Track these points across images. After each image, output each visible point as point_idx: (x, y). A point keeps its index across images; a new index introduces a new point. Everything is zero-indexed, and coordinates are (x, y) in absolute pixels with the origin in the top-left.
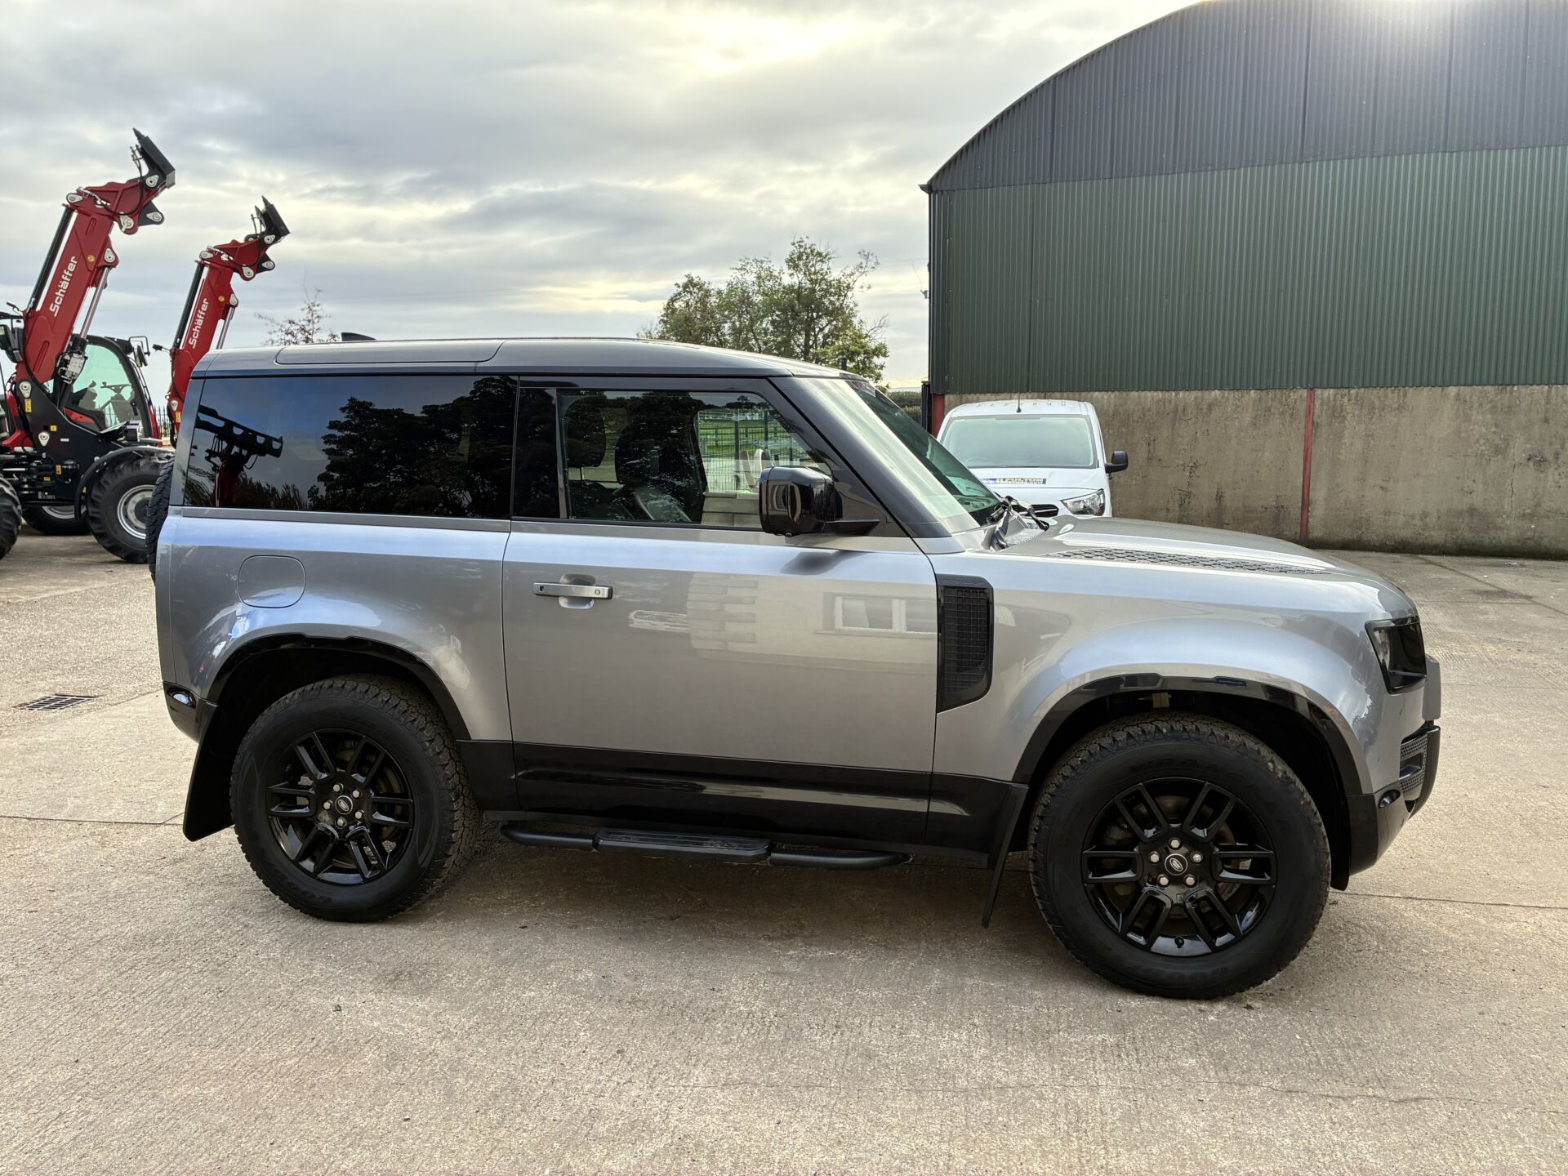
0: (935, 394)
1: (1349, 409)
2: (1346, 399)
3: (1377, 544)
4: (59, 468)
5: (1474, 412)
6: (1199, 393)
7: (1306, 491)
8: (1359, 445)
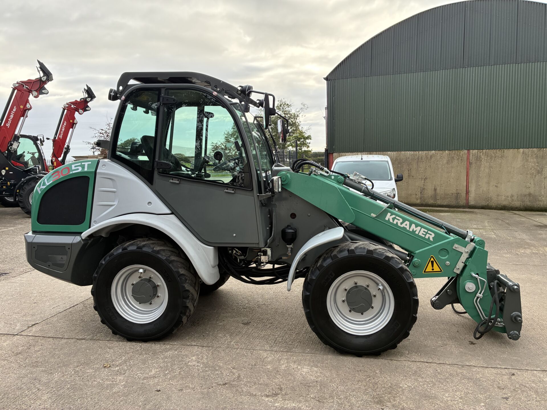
0: (330, 153)
1: (483, 157)
2: (481, 154)
3: (495, 207)
4: (9, 183)
5: (530, 158)
6: (427, 152)
7: (467, 187)
8: (487, 170)
